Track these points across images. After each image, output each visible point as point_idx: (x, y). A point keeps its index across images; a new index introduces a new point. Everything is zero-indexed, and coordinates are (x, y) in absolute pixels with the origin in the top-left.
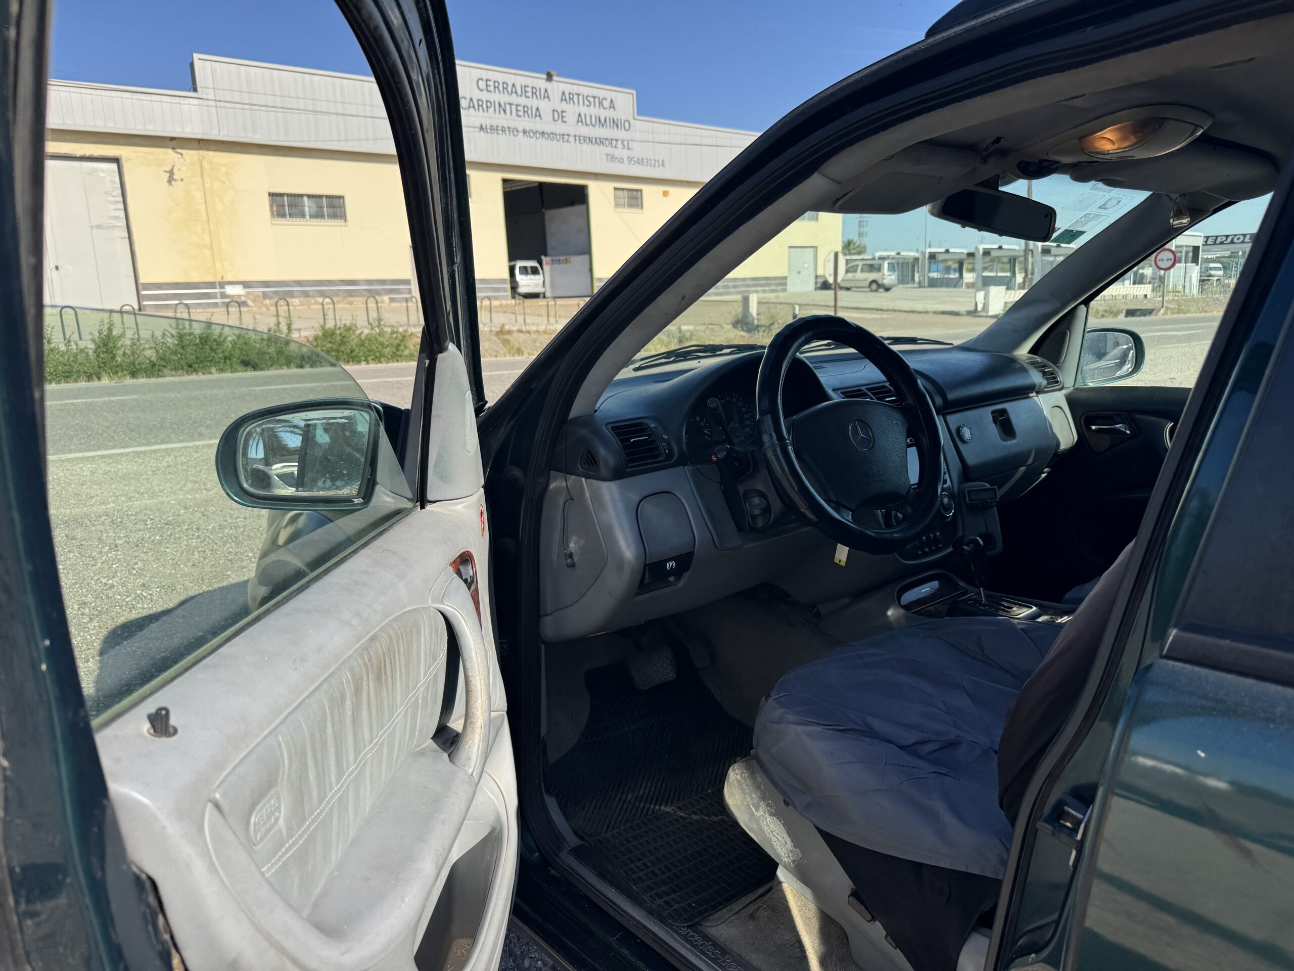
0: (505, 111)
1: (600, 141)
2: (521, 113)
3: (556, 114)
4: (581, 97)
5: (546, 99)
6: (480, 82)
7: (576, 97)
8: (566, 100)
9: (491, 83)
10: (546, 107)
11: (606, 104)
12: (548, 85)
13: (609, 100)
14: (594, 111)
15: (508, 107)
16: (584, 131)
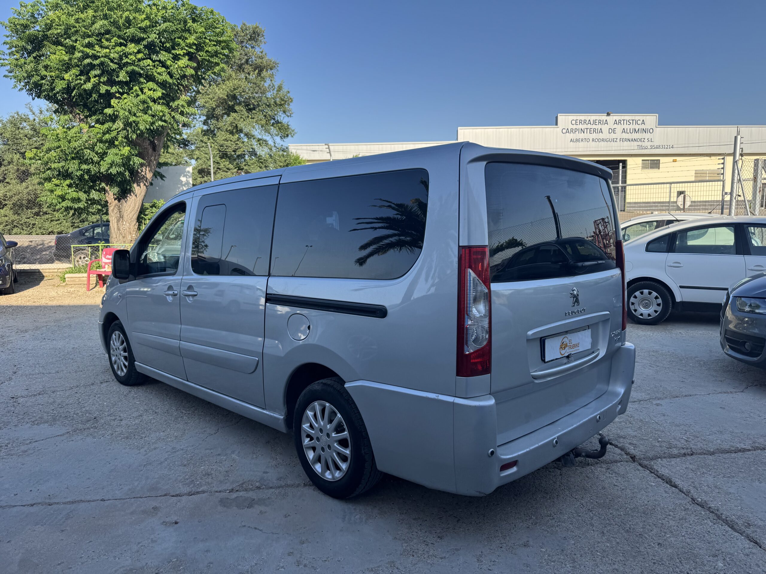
0: (584, 132)
1: (635, 140)
2: (592, 132)
3: (610, 130)
4: (625, 121)
5: (606, 125)
6: (573, 121)
7: (622, 121)
8: (617, 123)
9: (578, 121)
10: (605, 128)
11: (639, 122)
12: (608, 118)
13: (641, 121)
14: (632, 127)
15: (586, 130)
16: (625, 136)
